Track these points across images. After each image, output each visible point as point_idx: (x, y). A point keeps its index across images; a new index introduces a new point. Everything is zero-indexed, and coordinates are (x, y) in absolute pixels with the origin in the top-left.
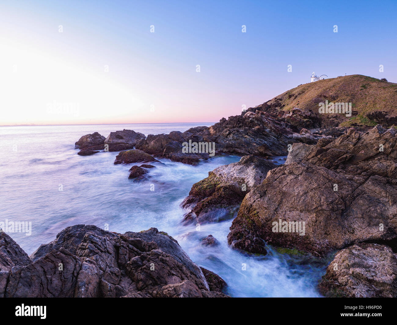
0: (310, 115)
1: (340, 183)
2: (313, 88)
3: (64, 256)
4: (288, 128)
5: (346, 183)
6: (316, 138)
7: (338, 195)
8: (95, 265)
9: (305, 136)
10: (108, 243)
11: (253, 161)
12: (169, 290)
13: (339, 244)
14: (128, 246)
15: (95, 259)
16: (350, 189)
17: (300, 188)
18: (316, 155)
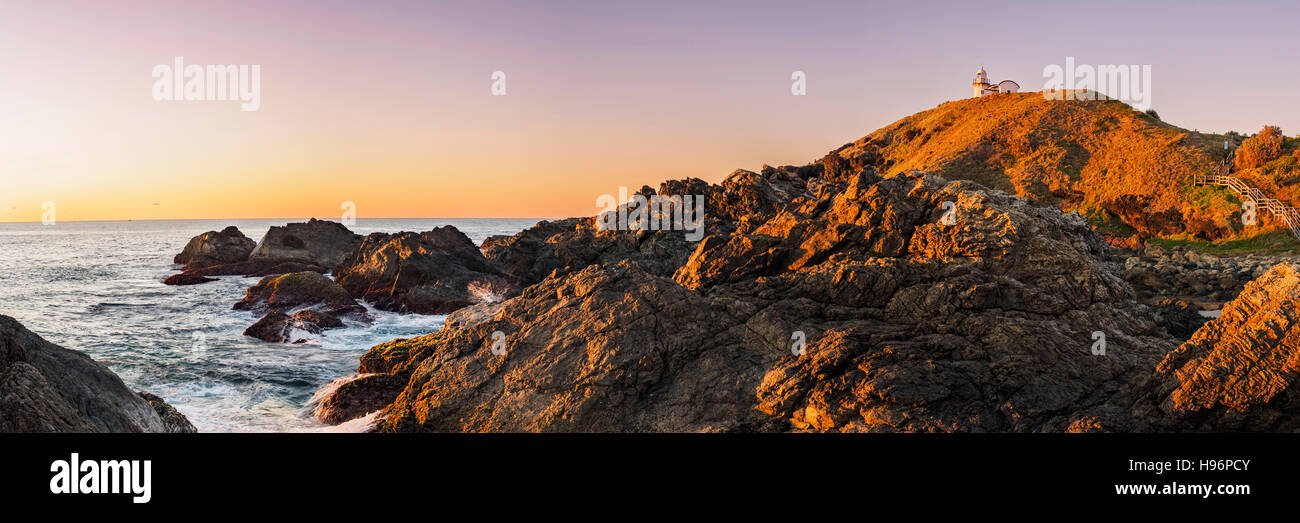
7: (656, 348)
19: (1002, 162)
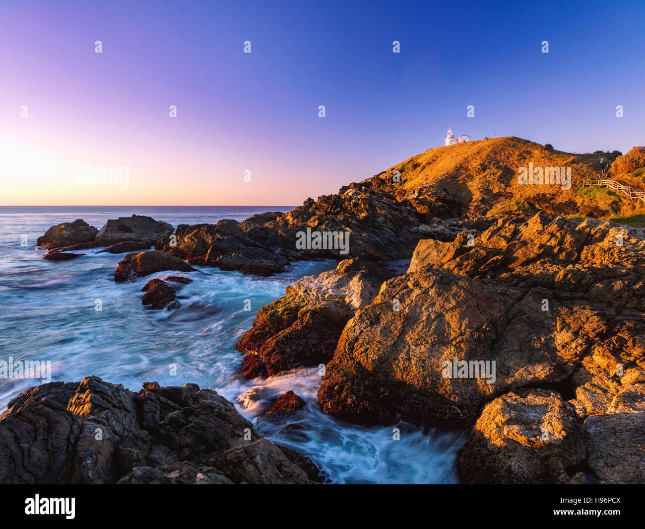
0: (445, 197)
1: (489, 299)
2: (448, 154)
3: (51, 411)
4: (412, 217)
5: (498, 299)
6: (454, 233)
7: (487, 318)
8: (105, 426)
9: (437, 229)
10: (123, 395)
11: (359, 269)
12: (236, 453)
13: (488, 393)
14: (159, 399)
15: (105, 417)
16: (503, 308)
17: (430, 309)
18: (454, 258)
19: (466, 179)
